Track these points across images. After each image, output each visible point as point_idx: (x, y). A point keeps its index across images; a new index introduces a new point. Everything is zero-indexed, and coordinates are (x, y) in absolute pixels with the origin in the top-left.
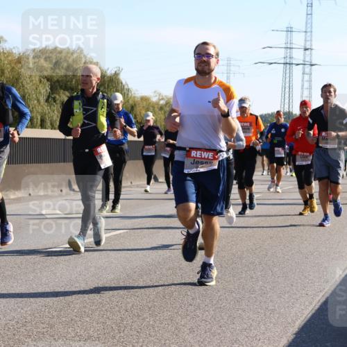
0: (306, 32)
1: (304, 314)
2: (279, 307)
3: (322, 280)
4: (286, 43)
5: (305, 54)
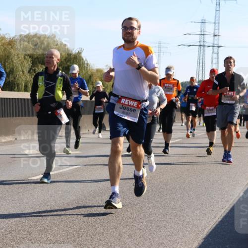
0: (215, 23)
1: (210, 224)
2: (193, 219)
3: (224, 201)
4: (201, 31)
5: (214, 39)
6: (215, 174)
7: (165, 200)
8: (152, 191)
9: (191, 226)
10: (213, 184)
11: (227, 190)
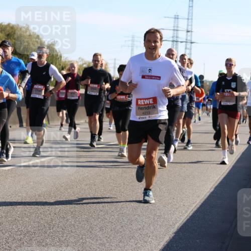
0: (188, 19)
1: (181, 219)
2: (164, 213)
3: (195, 196)
4: (174, 27)
5: (187, 34)
6: (187, 170)
7: (136, 194)
8: (124, 184)
9: (162, 220)
10: (184, 179)
11: (198, 185)
